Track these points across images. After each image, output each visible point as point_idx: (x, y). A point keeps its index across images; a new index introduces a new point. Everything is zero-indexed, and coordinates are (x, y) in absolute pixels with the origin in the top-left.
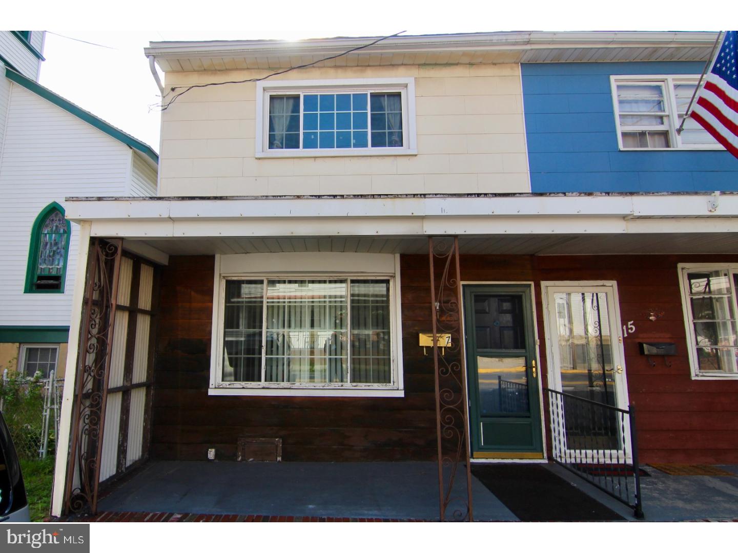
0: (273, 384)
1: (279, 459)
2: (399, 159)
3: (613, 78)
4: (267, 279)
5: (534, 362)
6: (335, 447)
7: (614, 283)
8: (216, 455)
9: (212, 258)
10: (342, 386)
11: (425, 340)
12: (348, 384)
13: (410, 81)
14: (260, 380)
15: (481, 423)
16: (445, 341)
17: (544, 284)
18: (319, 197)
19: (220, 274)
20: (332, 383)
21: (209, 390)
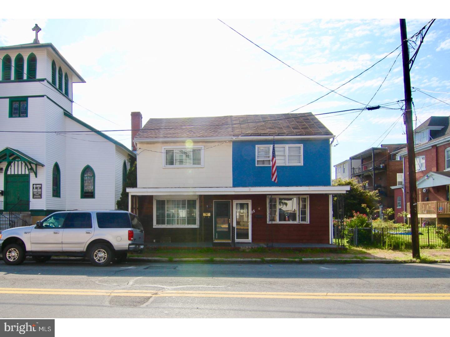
0: (168, 225)
1: (170, 242)
2: (200, 169)
3: (256, 146)
4: (166, 200)
5: (230, 219)
7: (251, 201)
8: (156, 241)
11: (204, 215)
12: (186, 225)
13: (203, 147)
14: (165, 224)
15: (217, 233)
16: (209, 215)
17: (234, 201)
18: (176, 188)
19: (155, 199)
20: (183, 225)
21: (153, 226)
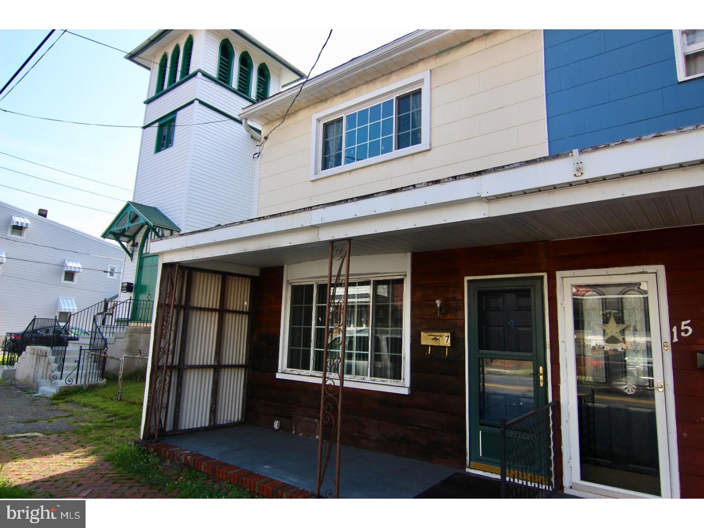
0: (317, 373)
1: (318, 437)
2: (415, 157)
4: (316, 283)
5: (541, 369)
6: (356, 434)
8: (281, 426)
9: (282, 268)
10: (363, 379)
12: (368, 378)
14: (309, 369)
15: (480, 432)
16: (445, 340)
17: (559, 274)
19: (288, 281)
20: (357, 376)
21: (277, 374)
